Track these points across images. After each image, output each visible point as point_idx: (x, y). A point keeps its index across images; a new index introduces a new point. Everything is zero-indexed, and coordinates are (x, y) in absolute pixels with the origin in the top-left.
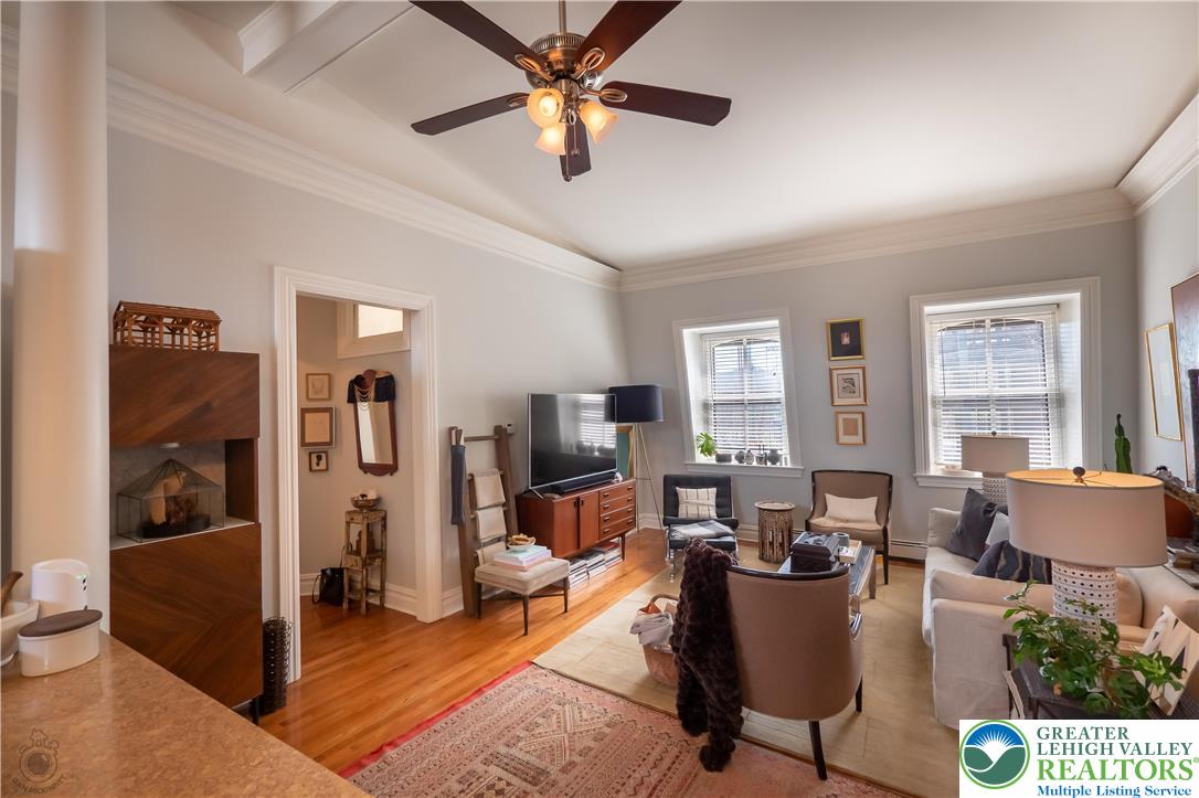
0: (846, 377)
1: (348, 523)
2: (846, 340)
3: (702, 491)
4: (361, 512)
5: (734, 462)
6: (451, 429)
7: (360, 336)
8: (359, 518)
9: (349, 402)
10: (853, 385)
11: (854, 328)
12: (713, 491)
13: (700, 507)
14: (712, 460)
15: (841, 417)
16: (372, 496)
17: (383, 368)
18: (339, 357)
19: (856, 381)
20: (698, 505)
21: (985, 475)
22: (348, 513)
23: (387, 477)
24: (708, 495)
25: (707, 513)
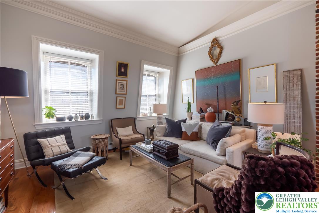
0: (121, 84)
2: (123, 70)
3: (58, 138)
5: (67, 121)
10: (123, 87)
11: (125, 66)
12: (63, 136)
13: (60, 147)
14: (53, 121)
15: (118, 98)
19: (124, 85)
20: (59, 146)
21: (158, 114)
24: (61, 139)
25: (65, 149)
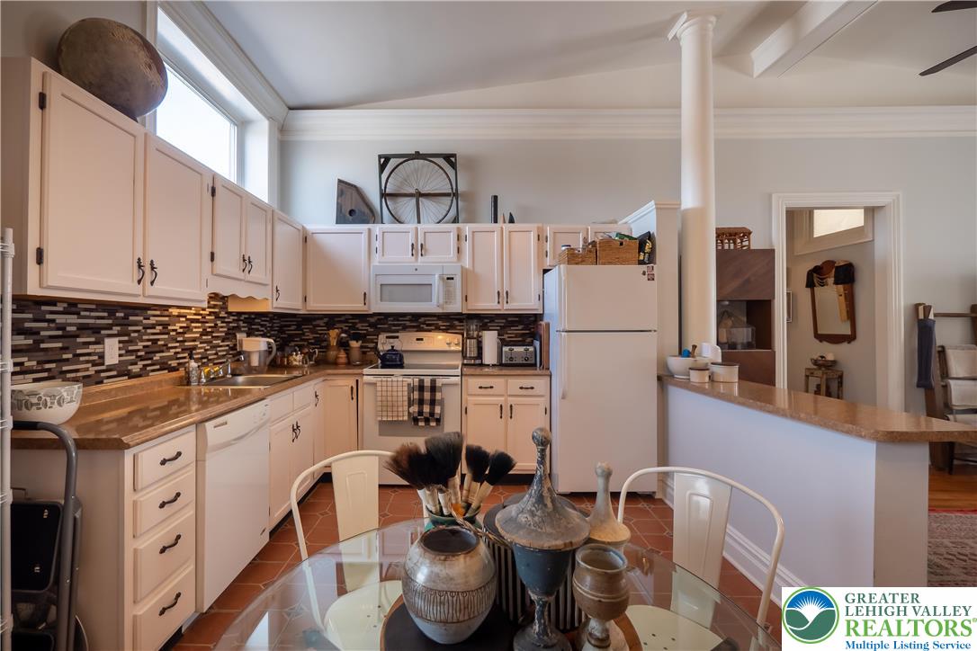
1: (807, 376)
4: (820, 369)
6: (917, 306)
7: (815, 236)
8: (819, 373)
9: (807, 286)
16: (830, 357)
17: (841, 259)
18: (796, 254)
22: (809, 369)
23: (845, 345)
